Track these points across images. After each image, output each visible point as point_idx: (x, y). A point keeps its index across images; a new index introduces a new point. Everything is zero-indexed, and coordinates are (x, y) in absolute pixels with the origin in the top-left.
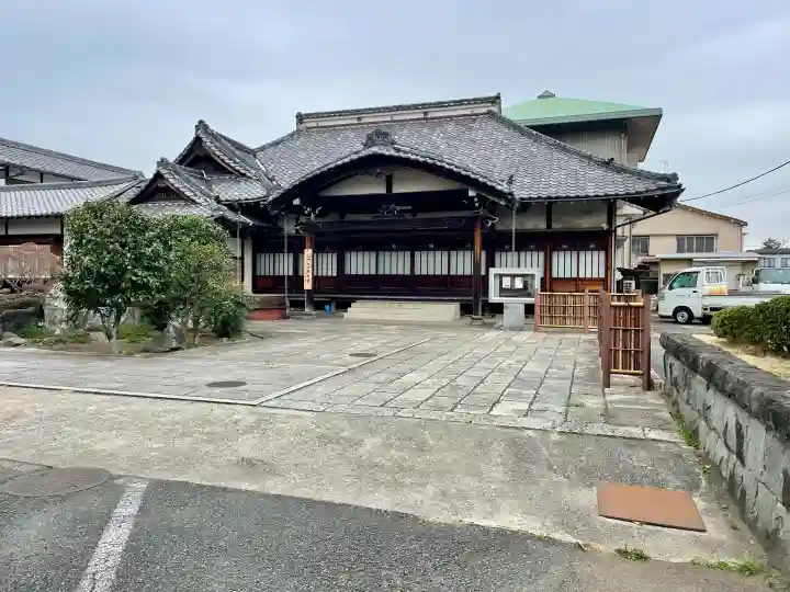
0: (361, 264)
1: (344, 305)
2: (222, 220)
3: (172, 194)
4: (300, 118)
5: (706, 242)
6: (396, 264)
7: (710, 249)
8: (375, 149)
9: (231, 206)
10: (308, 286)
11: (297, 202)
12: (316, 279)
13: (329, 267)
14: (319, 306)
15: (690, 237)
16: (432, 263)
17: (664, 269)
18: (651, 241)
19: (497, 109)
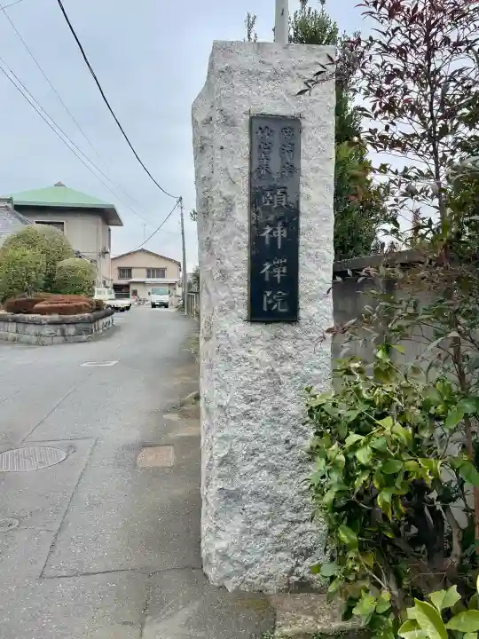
5: (161, 272)
7: (163, 276)
17: (133, 288)
18: (133, 271)
19: (10, 205)
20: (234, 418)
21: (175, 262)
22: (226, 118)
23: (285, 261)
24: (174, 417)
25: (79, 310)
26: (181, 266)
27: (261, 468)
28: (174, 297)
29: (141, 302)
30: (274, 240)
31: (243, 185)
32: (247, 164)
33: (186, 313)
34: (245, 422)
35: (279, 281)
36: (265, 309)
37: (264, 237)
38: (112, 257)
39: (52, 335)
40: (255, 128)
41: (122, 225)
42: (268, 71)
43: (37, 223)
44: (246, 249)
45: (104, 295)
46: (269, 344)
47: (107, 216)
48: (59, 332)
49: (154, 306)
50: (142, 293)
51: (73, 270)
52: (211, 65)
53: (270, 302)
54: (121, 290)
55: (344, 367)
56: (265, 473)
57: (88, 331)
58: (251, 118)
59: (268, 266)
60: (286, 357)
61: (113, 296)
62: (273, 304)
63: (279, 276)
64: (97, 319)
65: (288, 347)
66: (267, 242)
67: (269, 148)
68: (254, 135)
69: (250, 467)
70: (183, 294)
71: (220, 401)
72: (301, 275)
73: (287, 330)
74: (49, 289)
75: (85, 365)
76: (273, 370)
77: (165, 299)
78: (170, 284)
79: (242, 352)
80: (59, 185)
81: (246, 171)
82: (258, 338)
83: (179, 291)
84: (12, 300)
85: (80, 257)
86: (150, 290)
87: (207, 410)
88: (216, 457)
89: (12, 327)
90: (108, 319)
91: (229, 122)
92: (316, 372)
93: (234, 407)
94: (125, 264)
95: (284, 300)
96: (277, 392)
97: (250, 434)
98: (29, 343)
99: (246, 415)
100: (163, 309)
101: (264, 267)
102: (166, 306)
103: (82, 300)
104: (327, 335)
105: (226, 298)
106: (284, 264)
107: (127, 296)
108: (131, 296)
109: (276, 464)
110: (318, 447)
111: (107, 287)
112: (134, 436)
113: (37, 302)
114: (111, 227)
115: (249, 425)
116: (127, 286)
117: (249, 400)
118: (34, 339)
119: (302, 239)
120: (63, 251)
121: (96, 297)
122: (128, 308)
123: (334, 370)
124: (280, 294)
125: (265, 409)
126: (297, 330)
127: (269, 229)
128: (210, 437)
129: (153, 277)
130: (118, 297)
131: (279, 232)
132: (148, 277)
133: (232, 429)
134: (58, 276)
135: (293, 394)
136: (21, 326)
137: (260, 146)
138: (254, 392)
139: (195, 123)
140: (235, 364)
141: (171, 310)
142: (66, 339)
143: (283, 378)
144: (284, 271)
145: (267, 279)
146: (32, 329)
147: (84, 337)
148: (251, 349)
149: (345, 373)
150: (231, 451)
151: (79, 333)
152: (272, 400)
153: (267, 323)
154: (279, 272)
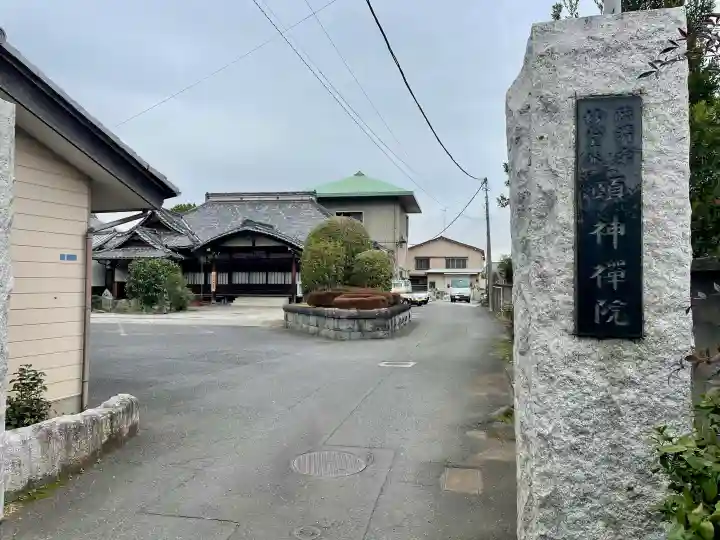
0: (240, 278)
1: (231, 299)
2: (171, 258)
3: (142, 243)
4: (208, 196)
5: (462, 262)
6: (258, 278)
7: (464, 267)
8: (246, 228)
9: (174, 250)
10: (213, 290)
11: (209, 250)
12: (218, 286)
13: (224, 279)
14: (219, 300)
15: (453, 259)
16: (276, 278)
17: (430, 279)
18: (431, 261)
19: (314, 198)
20: (559, 452)
21: (478, 250)
22: (547, 105)
23: (623, 264)
24: (481, 435)
25: (376, 304)
26: (484, 254)
27: (596, 518)
28: (477, 291)
29: (440, 295)
30: (608, 239)
31: (568, 177)
32: (572, 153)
33: (491, 310)
34: (572, 457)
35: (615, 288)
36: (597, 321)
37: (595, 236)
38: (409, 246)
39: (351, 330)
40: (583, 112)
41: (420, 212)
42: (598, 47)
43: (338, 214)
44: (571, 250)
45: (401, 288)
46: (603, 364)
47: (405, 203)
48: (356, 327)
49: (453, 299)
50: (441, 285)
51: (371, 262)
52: (530, 50)
53: (603, 313)
54: (418, 282)
55: (711, 404)
56: (600, 525)
57: (385, 327)
58: (577, 102)
59: (600, 270)
60: (628, 382)
61: (410, 288)
62: (607, 317)
63: (615, 281)
64: (394, 314)
65: (630, 370)
66: (599, 240)
67: (600, 133)
68: (582, 122)
69: (579, 514)
70: (487, 287)
71: (540, 429)
72: (646, 280)
73: (627, 348)
74: (347, 282)
75: (382, 364)
76: (608, 397)
77: (466, 291)
78: (472, 276)
79: (567, 372)
80: (359, 174)
81: (571, 160)
82: (589, 356)
83: (483, 283)
84: (314, 292)
85: (378, 248)
86: (448, 281)
87: (525, 437)
88: (535, 495)
89: (312, 319)
90: (406, 314)
91: (549, 108)
92: (670, 403)
93: (559, 439)
94: (422, 253)
95: (623, 310)
96: (615, 426)
97: (579, 474)
98: (327, 337)
99: (574, 449)
100: (464, 304)
101: (596, 271)
102: (467, 300)
103: (378, 293)
104: (685, 362)
105: (547, 306)
106: (623, 268)
107: (425, 289)
108: (429, 289)
109: (616, 515)
110: (674, 505)
111: (403, 279)
112: (436, 452)
113: (335, 296)
114: (409, 215)
115: (578, 462)
116: (424, 278)
117: (578, 431)
118: (332, 333)
119: (646, 237)
120: (362, 243)
121: (394, 290)
122: (425, 302)
123: (697, 407)
124: (617, 304)
125: (599, 444)
126: (642, 348)
127: (601, 226)
128: (528, 471)
129: (453, 267)
130: (415, 289)
131: (615, 228)
132: (448, 267)
133: (556, 465)
134: (356, 269)
135: (636, 430)
136: (321, 320)
137: (589, 132)
138: (585, 423)
139: (509, 112)
140: (559, 387)
141: (473, 304)
142: (364, 335)
143: (622, 408)
144: (622, 275)
145: (599, 284)
146: (331, 323)
147: (381, 334)
148: (580, 369)
149: (713, 412)
150: (555, 491)
151: (376, 328)
152: (609, 434)
153: (600, 338)
154: (615, 276)
